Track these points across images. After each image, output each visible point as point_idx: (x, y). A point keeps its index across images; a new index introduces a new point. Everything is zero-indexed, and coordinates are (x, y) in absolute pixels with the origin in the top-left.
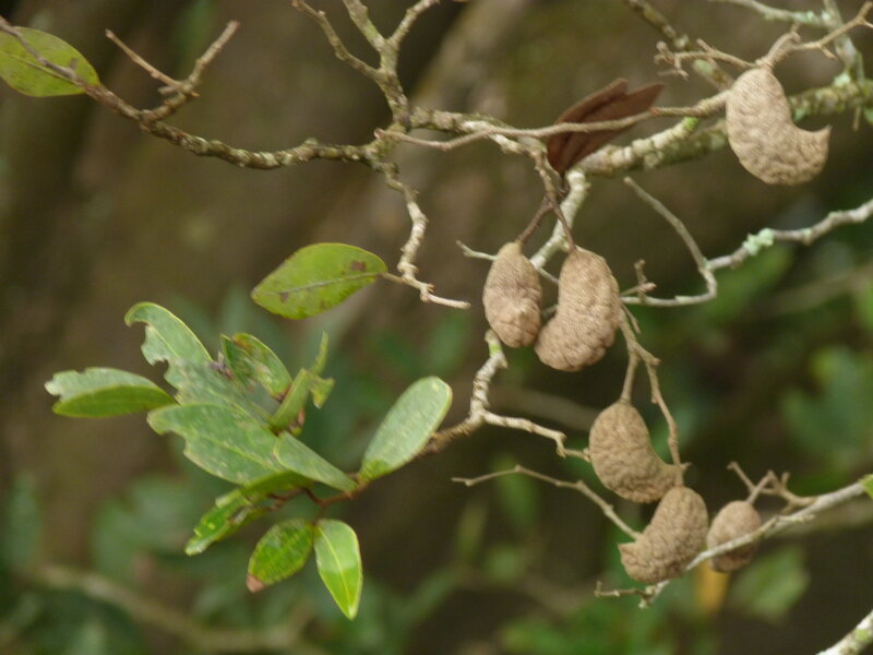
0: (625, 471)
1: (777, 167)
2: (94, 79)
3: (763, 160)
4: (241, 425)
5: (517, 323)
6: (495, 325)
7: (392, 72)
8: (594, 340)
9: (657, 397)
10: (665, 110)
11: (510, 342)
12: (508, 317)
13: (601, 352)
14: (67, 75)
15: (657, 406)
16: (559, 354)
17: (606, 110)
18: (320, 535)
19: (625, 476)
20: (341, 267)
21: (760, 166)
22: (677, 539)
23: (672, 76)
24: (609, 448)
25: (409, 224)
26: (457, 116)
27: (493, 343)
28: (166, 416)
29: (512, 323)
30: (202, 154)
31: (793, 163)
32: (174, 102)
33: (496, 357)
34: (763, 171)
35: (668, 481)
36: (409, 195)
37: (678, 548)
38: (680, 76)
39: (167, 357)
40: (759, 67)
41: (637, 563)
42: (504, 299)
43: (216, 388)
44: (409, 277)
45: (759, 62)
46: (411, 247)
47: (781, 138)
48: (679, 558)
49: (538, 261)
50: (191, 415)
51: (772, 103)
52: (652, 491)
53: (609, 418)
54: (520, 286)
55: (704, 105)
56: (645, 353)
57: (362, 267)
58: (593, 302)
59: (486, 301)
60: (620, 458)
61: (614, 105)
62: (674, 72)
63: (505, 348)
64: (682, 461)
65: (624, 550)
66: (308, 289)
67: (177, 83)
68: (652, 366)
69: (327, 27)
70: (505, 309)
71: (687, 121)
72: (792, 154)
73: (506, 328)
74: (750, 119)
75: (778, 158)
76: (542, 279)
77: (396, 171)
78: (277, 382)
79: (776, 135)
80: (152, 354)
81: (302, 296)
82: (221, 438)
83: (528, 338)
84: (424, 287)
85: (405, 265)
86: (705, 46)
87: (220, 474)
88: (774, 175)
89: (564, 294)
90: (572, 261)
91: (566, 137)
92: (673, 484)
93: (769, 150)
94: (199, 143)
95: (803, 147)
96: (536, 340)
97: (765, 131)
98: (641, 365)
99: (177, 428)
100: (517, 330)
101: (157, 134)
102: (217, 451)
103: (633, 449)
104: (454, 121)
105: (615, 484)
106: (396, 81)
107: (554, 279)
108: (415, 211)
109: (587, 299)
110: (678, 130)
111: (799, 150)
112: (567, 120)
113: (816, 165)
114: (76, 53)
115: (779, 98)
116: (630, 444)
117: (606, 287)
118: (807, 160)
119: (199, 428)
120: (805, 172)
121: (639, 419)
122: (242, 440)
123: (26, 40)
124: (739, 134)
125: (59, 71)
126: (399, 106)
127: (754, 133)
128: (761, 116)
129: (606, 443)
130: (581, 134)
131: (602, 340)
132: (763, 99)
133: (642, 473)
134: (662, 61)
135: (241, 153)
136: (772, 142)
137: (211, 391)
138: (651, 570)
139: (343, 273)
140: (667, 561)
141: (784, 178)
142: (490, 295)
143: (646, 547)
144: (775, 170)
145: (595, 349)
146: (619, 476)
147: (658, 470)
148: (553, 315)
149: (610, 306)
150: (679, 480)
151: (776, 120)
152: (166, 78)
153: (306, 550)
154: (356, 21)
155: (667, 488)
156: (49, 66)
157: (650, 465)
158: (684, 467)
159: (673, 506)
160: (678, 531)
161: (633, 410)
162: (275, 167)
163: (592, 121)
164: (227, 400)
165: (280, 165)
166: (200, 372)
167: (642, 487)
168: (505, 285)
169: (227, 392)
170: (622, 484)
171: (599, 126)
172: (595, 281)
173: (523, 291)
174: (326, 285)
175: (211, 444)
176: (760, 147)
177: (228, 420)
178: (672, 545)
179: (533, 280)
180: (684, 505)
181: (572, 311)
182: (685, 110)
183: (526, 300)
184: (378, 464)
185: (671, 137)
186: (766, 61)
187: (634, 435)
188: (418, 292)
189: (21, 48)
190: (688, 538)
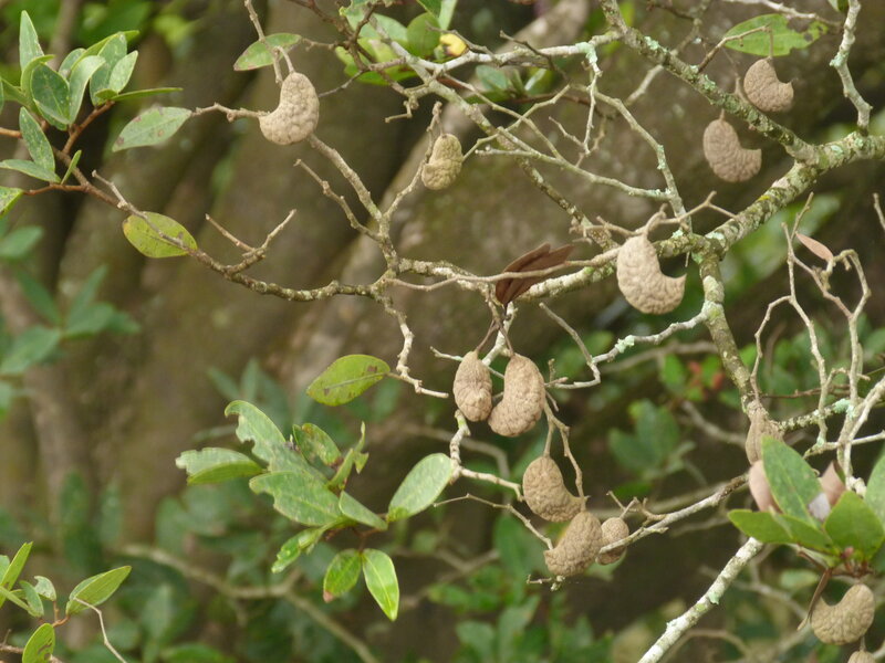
0: (547, 502)
1: (651, 302)
2: (194, 245)
3: (642, 298)
4: (309, 485)
5: (477, 405)
6: (462, 407)
7: (387, 236)
8: (528, 416)
9: (568, 453)
10: (573, 263)
11: (472, 418)
12: (471, 402)
13: (533, 424)
14: (177, 243)
15: (568, 458)
16: (504, 426)
17: (536, 263)
18: (366, 561)
19: (547, 506)
20: (362, 370)
21: (640, 301)
22: (583, 546)
23: (581, 242)
24: (536, 487)
25: (402, 339)
26: (429, 264)
27: (460, 419)
28: (261, 482)
29: (474, 405)
30: (264, 293)
31: (662, 299)
32: (249, 261)
33: (463, 428)
34: (642, 305)
35: (576, 508)
36: (400, 319)
37: (583, 553)
38: (587, 243)
39: (253, 437)
40: (637, 235)
41: (555, 563)
42: (468, 390)
43: (291, 460)
44: (404, 375)
45: (637, 231)
46: (404, 354)
47: (653, 283)
48: (584, 559)
49: (487, 361)
50: (278, 480)
51: (648, 259)
52: (565, 515)
53: (536, 467)
54: (478, 380)
55: (598, 259)
56: (558, 422)
57: (375, 370)
58: (527, 391)
59: (455, 391)
60: (543, 493)
61: (541, 260)
62: (583, 240)
63: (469, 422)
64: (585, 495)
65: (547, 555)
66: (342, 386)
67: (253, 250)
68: (565, 432)
69: (346, 208)
70: (468, 396)
71: (585, 269)
72: (661, 293)
73: (470, 409)
74: (633, 270)
75: (651, 296)
76: (492, 376)
77: (391, 302)
78: (330, 454)
79: (651, 280)
80: (243, 435)
81: (338, 390)
82: (297, 494)
83: (484, 416)
84: (416, 383)
85: (401, 366)
86: (602, 221)
87: (297, 519)
88: (649, 307)
89: (507, 386)
90: (513, 364)
91: (509, 281)
92: (579, 510)
93: (646, 290)
94: (262, 286)
95: (669, 288)
96: (489, 416)
97: (643, 278)
98: (557, 431)
99: (269, 490)
100: (477, 410)
101: (234, 280)
102: (295, 504)
103: (553, 487)
104: (427, 267)
105: (540, 510)
106: (390, 242)
107: (500, 375)
108: (405, 330)
109: (523, 389)
110: (580, 275)
111: (666, 290)
112: (508, 271)
113: (677, 300)
114: (183, 229)
115: (652, 256)
116: (550, 484)
117: (536, 381)
118: (671, 297)
119: (283, 489)
120: (669, 305)
121: (556, 467)
122: (310, 496)
123: (150, 221)
124: (625, 280)
125: (172, 241)
126: (391, 258)
127: (636, 280)
128: (641, 268)
129: (534, 484)
130: (518, 279)
131: (534, 416)
132: (641, 256)
133: (559, 503)
134: (573, 232)
135: (289, 291)
136: (647, 285)
137: (289, 463)
138: (565, 568)
139: (363, 374)
140: (576, 562)
141: (655, 309)
142: (457, 387)
143: (561, 552)
144: (649, 304)
145: (529, 422)
146: (543, 505)
147: (569, 501)
148: (501, 399)
149: (539, 393)
150: (583, 508)
151: (651, 271)
152: (245, 246)
153: (358, 571)
154: (363, 202)
155: (575, 513)
156: (164, 237)
157: (564, 497)
158: (586, 498)
159: (580, 524)
160: (583, 542)
161: (552, 462)
162: (310, 300)
163: (526, 271)
164: (300, 469)
165: (314, 299)
166: (281, 449)
167: (559, 512)
168: (468, 380)
169: (298, 463)
170: (545, 510)
171: (530, 274)
172: (528, 376)
173: (480, 384)
174: (353, 383)
175: (291, 499)
176: (640, 289)
177: (301, 482)
178: (580, 551)
179: (487, 376)
180: (587, 524)
181: (514, 397)
182: (586, 262)
183: (482, 390)
184: (400, 511)
185: (575, 279)
186: (644, 230)
187: (553, 478)
188: (412, 386)
189: (146, 226)
190: (590, 546)
